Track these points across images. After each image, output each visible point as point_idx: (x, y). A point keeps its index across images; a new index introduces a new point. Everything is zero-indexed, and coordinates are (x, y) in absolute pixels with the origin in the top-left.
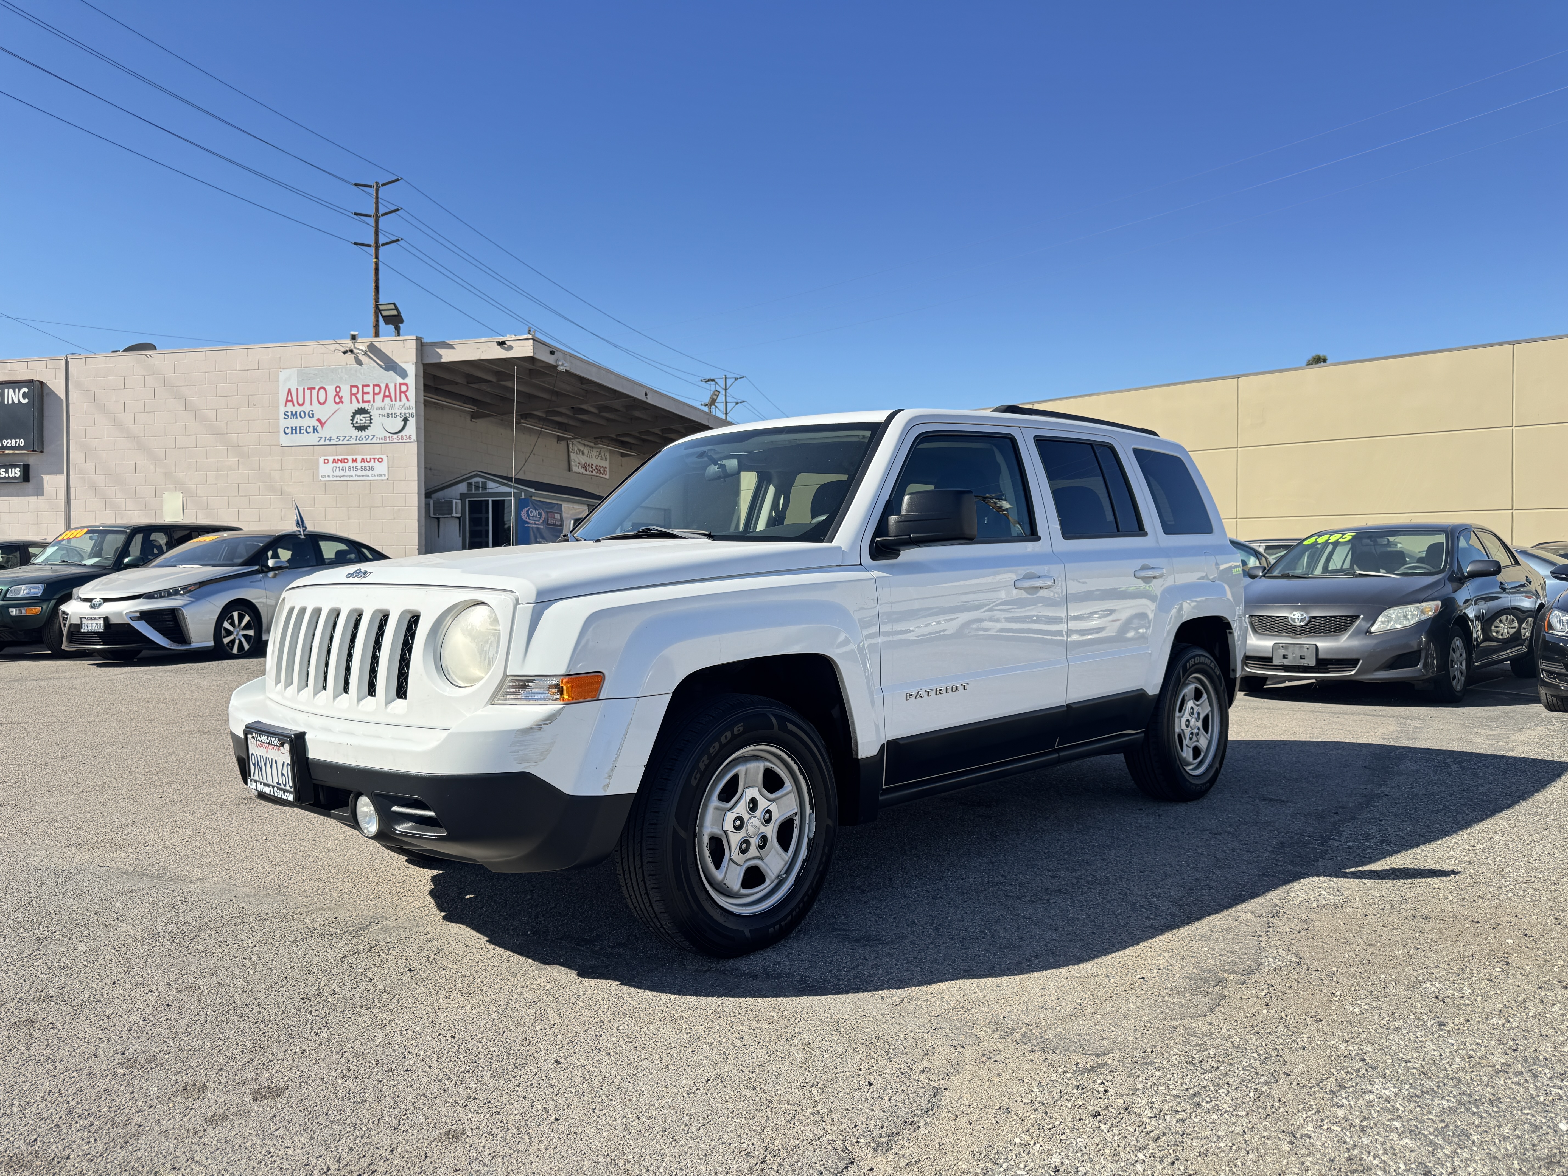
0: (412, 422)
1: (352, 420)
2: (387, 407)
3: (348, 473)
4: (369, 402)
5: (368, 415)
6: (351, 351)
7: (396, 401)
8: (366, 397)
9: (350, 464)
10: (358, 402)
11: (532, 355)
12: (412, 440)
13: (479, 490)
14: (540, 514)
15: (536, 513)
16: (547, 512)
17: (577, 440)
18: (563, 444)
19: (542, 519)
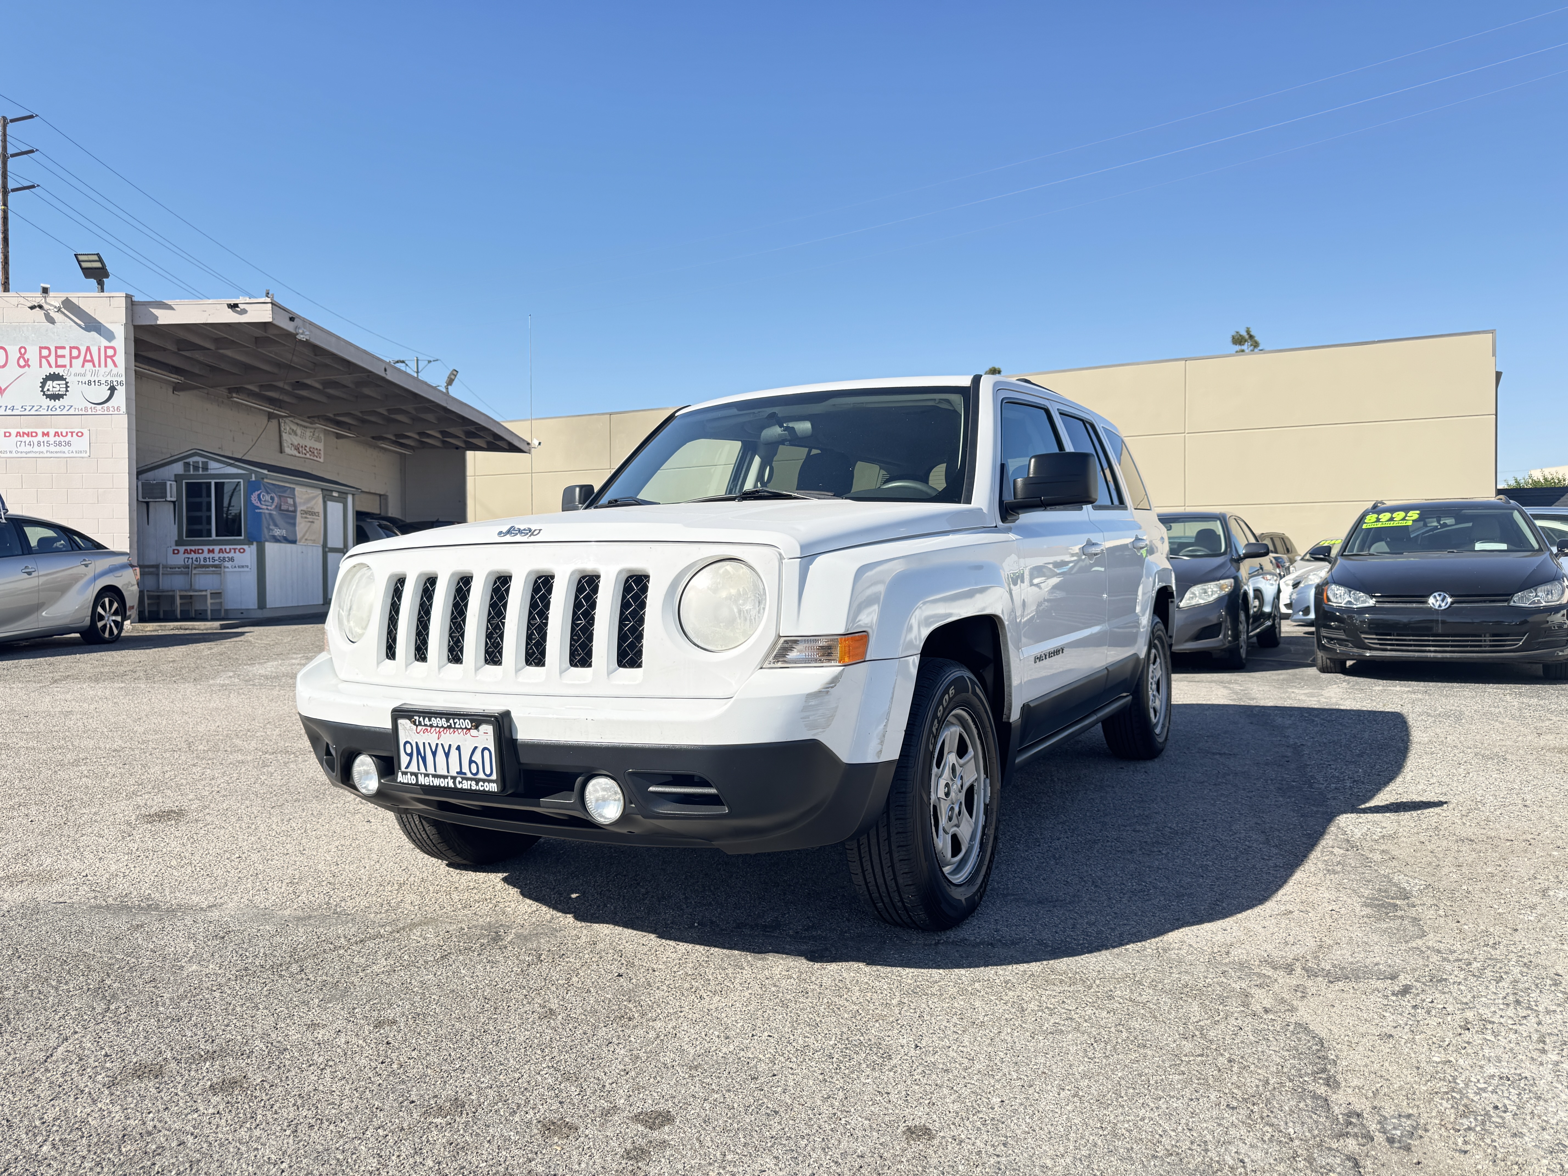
0: (121, 392)
1: (43, 387)
2: (89, 374)
3: (36, 448)
4: (65, 366)
5: (64, 382)
6: (41, 307)
7: (100, 366)
8: (61, 361)
9: (40, 437)
10: (50, 366)
11: (270, 320)
12: (121, 412)
13: (199, 471)
14: (272, 498)
15: (268, 498)
16: (280, 497)
17: (290, 419)
18: (274, 422)
19: (275, 504)
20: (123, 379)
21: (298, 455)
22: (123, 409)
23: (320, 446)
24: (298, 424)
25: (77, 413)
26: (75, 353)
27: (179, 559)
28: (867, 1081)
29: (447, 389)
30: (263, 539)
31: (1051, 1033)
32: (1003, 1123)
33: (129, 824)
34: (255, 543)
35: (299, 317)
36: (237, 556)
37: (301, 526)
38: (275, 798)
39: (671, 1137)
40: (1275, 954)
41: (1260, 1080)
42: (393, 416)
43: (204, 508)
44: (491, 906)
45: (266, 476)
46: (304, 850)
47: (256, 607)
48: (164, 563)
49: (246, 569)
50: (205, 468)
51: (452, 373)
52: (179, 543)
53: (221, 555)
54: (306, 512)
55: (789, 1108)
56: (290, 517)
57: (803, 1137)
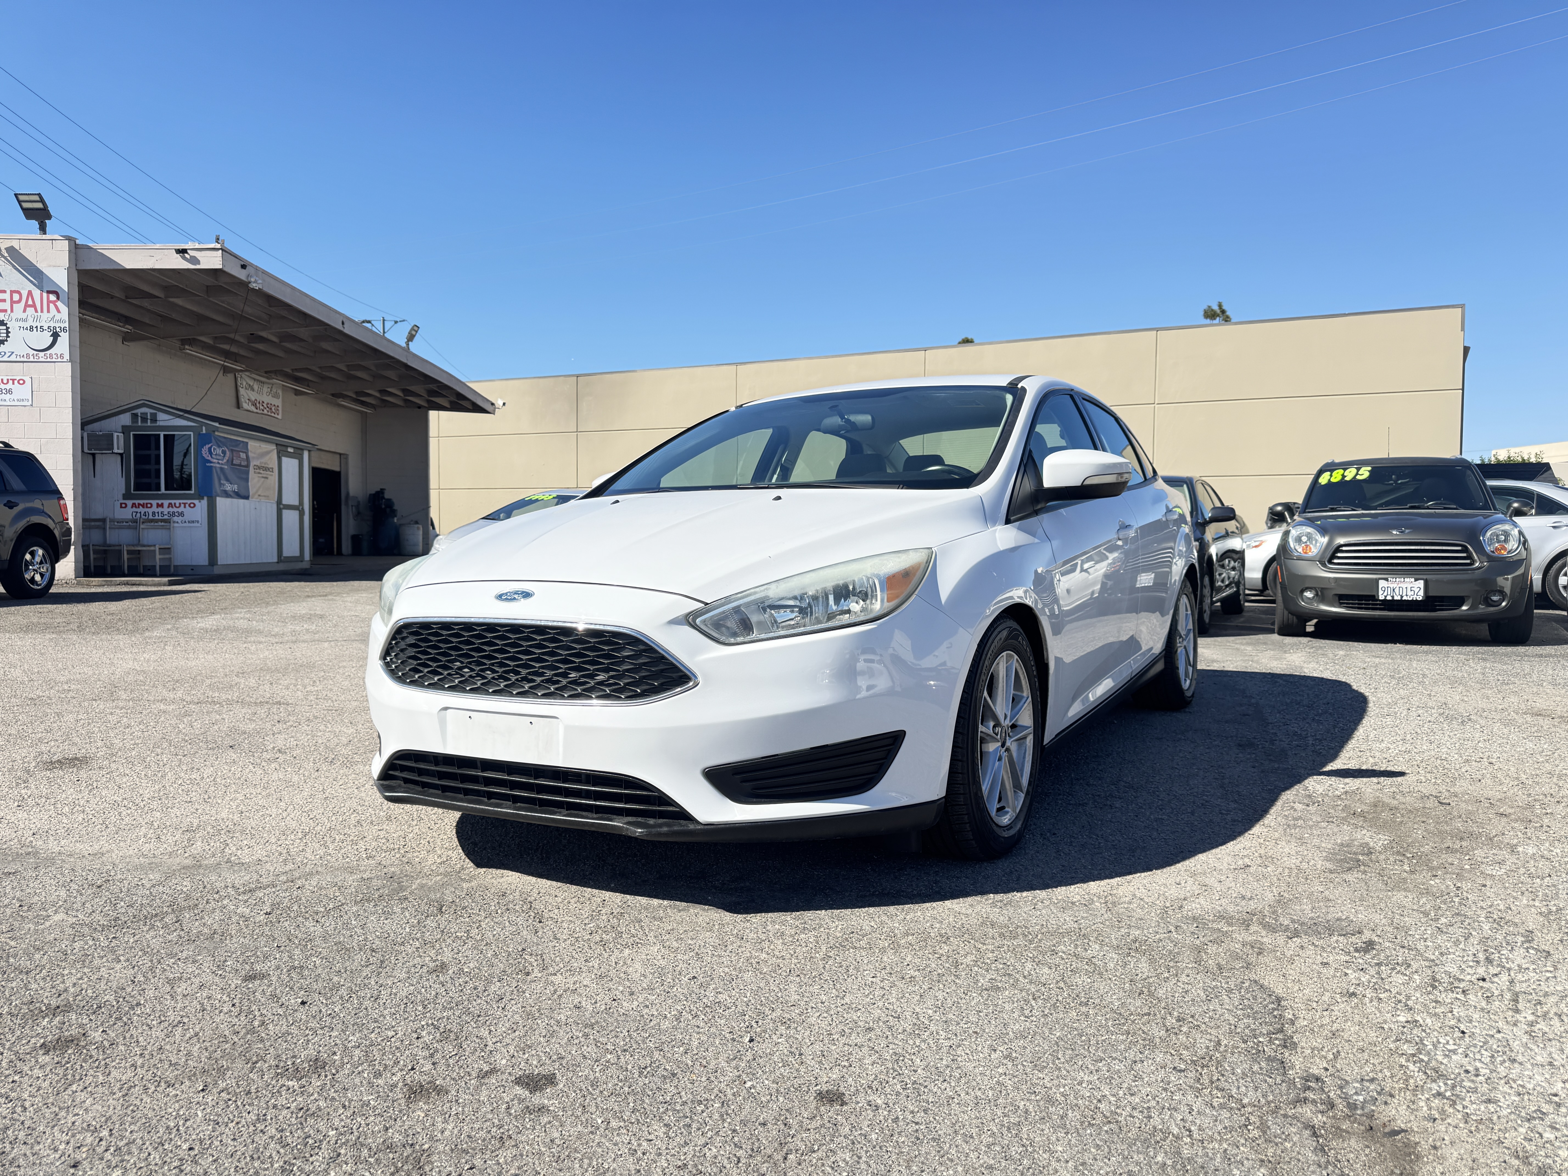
0: (64, 338)
2: (30, 319)
4: (5, 311)
5: (4, 328)
7: (42, 311)
8: (2, 306)
11: (221, 267)
12: (65, 360)
13: (147, 422)
14: (224, 452)
15: (219, 451)
16: (232, 451)
17: (247, 373)
18: (230, 376)
19: (227, 458)
20: (67, 325)
21: (255, 410)
22: (67, 357)
23: (278, 402)
24: (255, 380)
25: (18, 359)
26: (16, 297)
27: (127, 513)
28: (780, 1040)
29: (408, 345)
30: (214, 494)
31: (986, 989)
32: (926, 1087)
33: (28, 772)
34: (206, 498)
35: (252, 265)
36: (187, 511)
37: (254, 480)
38: (189, 746)
39: (551, 1102)
40: (1231, 909)
41: (1211, 1041)
42: (352, 372)
43: (153, 461)
44: (398, 856)
45: (217, 429)
46: (209, 798)
47: (206, 563)
48: (111, 516)
49: (196, 524)
50: (154, 419)
51: (412, 329)
52: (127, 496)
53: (171, 510)
54: (259, 468)
55: (688, 1069)
56: (242, 472)
57: (700, 1103)
